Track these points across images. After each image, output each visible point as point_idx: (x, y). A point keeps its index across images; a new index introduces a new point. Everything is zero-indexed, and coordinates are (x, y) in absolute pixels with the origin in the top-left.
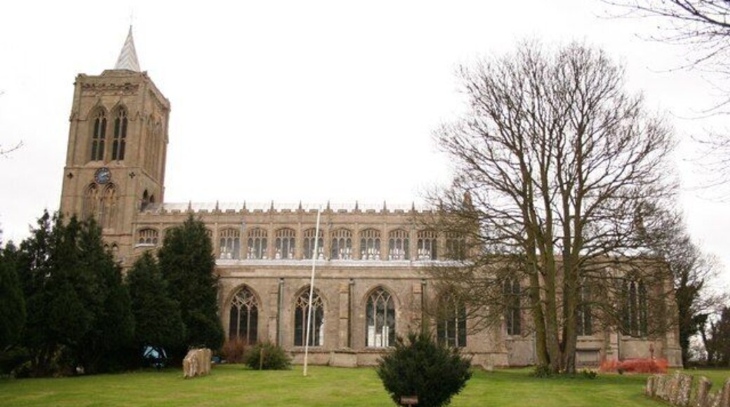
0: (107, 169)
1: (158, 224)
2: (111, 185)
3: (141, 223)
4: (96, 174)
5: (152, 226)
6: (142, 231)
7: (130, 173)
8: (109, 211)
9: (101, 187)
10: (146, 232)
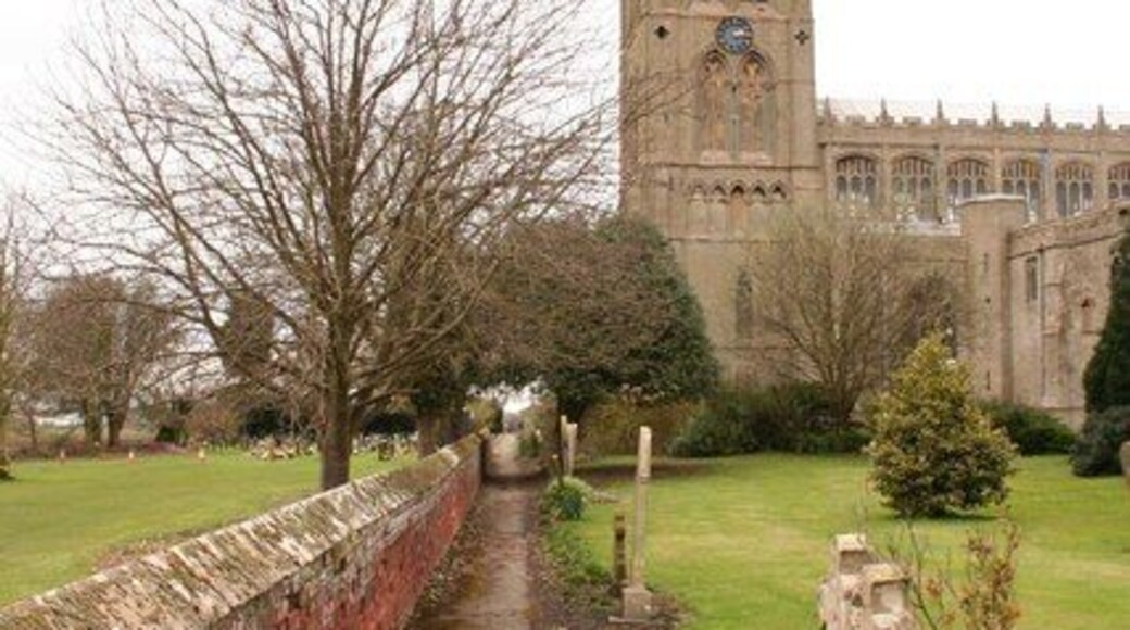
0: (743, 22)
1: (877, 145)
2: (754, 57)
3: (844, 145)
4: (719, 29)
5: (865, 151)
6: (842, 161)
7: (797, 32)
8: (750, 114)
9: (734, 61)
10: (848, 163)
